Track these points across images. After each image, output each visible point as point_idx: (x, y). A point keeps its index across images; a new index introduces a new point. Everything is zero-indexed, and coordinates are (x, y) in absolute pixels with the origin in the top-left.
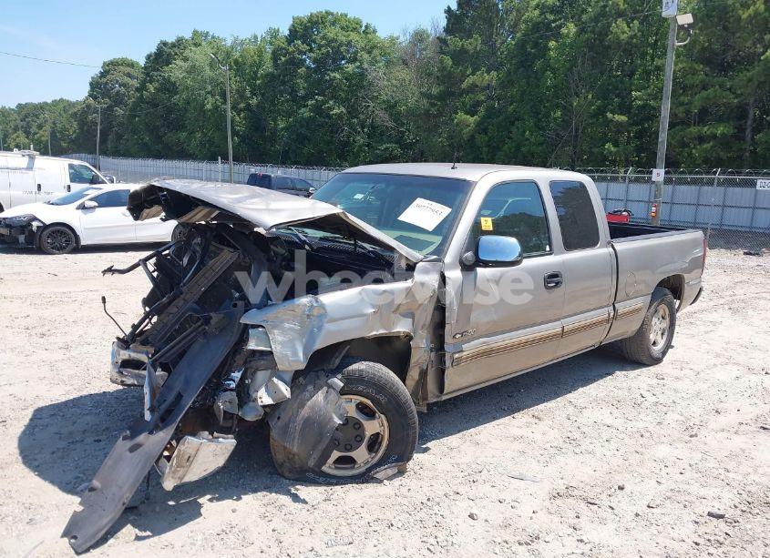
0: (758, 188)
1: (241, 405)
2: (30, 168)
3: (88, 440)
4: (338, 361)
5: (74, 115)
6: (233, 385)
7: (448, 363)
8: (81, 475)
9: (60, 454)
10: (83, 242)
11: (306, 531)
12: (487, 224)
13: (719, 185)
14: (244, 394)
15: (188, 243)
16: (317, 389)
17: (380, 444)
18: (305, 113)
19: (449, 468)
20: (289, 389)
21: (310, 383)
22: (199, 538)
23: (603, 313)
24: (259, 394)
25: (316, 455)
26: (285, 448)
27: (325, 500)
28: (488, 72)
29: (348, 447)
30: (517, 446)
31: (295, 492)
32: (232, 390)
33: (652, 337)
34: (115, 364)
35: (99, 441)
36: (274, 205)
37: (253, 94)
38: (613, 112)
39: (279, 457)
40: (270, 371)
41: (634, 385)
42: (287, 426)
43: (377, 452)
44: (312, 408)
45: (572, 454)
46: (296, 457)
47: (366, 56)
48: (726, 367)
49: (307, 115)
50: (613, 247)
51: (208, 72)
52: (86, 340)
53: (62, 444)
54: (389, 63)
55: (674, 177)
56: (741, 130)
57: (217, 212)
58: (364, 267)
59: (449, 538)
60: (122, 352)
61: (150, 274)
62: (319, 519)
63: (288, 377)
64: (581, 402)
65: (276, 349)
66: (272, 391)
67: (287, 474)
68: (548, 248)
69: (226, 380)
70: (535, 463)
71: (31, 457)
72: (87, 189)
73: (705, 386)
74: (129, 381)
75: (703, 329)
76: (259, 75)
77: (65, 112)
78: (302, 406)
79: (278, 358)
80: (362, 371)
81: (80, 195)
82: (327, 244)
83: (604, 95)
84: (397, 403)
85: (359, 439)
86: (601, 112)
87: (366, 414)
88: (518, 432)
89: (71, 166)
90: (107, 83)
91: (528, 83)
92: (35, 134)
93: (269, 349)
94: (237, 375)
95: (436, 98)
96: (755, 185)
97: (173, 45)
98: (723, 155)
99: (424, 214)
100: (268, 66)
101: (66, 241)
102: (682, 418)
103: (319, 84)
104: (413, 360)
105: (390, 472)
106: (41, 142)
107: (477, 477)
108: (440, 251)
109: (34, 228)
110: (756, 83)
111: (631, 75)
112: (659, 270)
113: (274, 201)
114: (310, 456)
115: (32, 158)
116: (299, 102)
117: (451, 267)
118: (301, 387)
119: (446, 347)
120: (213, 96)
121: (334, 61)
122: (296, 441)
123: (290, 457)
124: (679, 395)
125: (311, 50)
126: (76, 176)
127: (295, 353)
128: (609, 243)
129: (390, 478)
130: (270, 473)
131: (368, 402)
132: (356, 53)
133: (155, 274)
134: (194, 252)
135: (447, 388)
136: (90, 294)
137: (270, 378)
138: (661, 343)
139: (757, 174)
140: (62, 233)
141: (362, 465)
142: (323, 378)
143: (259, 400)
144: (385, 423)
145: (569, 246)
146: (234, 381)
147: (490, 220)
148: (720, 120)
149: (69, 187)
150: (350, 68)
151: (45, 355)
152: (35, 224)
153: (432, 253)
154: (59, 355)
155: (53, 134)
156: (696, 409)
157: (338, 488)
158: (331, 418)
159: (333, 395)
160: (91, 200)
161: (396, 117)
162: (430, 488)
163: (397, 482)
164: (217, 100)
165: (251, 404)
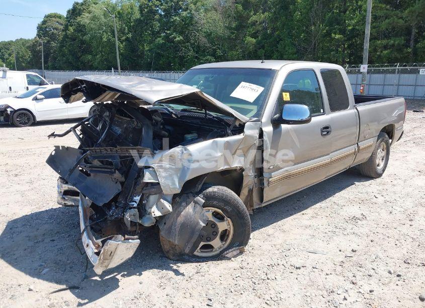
0: (421, 73)
1: (141, 216)
2: (4, 77)
3: (46, 241)
4: (200, 186)
5: (28, 47)
6: (135, 205)
7: (266, 184)
8: (44, 264)
9: (29, 250)
10: (38, 119)
11: (188, 295)
12: (287, 97)
13: (398, 72)
14: (142, 210)
15: (101, 116)
16: (187, 205)
17: (228, 236)
18: (160, 40)
19: (270, 248)
20: (171, 206)
21: (184, 201)
22: (121, 303)
23: (352, 149)
24: (152, 210)
25: (190, 246)
26: (169, 241)
27: (197, 273)
28: (263, 13)
29: (209, 239)
30: (309, 231)
31: (177, 268)
32: (134, 208)
33: (377, 162)
34: (60, 193)
35: (53, 240)
36: (156, 88)
37: (129, 31)
38: (335, 33)
39: (166, 247)
40: (158, 195)
41: (370, 190)
42: (170, 228)
43: (226, 241)
44: (185, 217)
45: (342, 236)
46: (177, 246)
47: (193, 6)
48: (419, 177)
49: (161, 42)
50: (356, 109)
51: (103, 20)
52: (42, 177)
53: (31, 244)
54: (206, 10)
55: (373, 69)
56: (408, 41)
57: (119, 94)
58: (212, 127)
59: (278, 295)
60: (64, 185)
61: (78, 136)
62: (195, 286)
63: (170, 199)
64: (341, 202)
65: (162, 181)
66: (161, 207)
67: (171, 257)
68: (322, 111)
69: (131, 202)
70: (321, 241)
71: (11, 253)
72: (38, 88)
73: (411, 189)
74: (69, 203)
75: (401, 155)
76: (132, 20)
77: (24, 46)
78: (179, 215)
79: (164, 187)
80: (215, 192)
81: (34, 92)
82: (186, 114)
83: (330, 24)
84: (238, 210)
85: (215, 233)
86: (328, 34)
87: (219, 218)
88: (307, 223)
89: (28, 76)
90: (46, 28)
91: (286, 18)
92: (7, 59)
93: (157, 182)
94: (137, 198)
95: (234, 29)
96: (419, 72)
97: (82, 4)
98: (398, 56)
99: (246, 92)
100: (137, 15)
101: (28, 119)
102: (402, 210)
103: (166, 24)
104: (245, 183)
105: (235, 253)
106: (11, 64)
107: (288, 253)
108: (259, 115)
109: (9, 112)
110: (417, 13)
111: (345, 12)
112: (382, 122)
113: (155, 85)
114: (186, 246)
115: (4, 71)
116: (156, 34)
117: (266, 124)
118: (178, 204)
119: (264, 175)
120: (107, 33)
121: (175, 10)
122: (177, 237)
123: (173, 247)
124: (397, 195)
125: (161, 5)
126: (31, 81)
127: (174, 184)
128: (354, 106)
129: (235, 256)
130: (160, 256)
131: (220, 211)
132: (187, 5)
133: (81, 136)
134: (105, 121)
135: (265, 199)
136: (43, 149)
137: (159, 199)
138: (382, 165)
139: (420, 66)
140: (25, 114)
141: (218, 249)
142: (191, 198)
143: (153, 214)
144: (231, 223)
145: (333, 109)
146: (136, 202)
147: (288, 94)
148: (396, 36)
149: (28, 88)
150: (184, 14)
151: (18, 187)
152: (9, 110)
153: (254, 117)
154: (26, 187)
155: (17, 59)
156: (409, 204)
157: (203, 264)
158: (198, 223)
159: (198, 208)
160: (40, 94)
161: (212, 42)
162: (261, 262)
163: (239, 258)
164: (109, 35)
165: (147, 216)
